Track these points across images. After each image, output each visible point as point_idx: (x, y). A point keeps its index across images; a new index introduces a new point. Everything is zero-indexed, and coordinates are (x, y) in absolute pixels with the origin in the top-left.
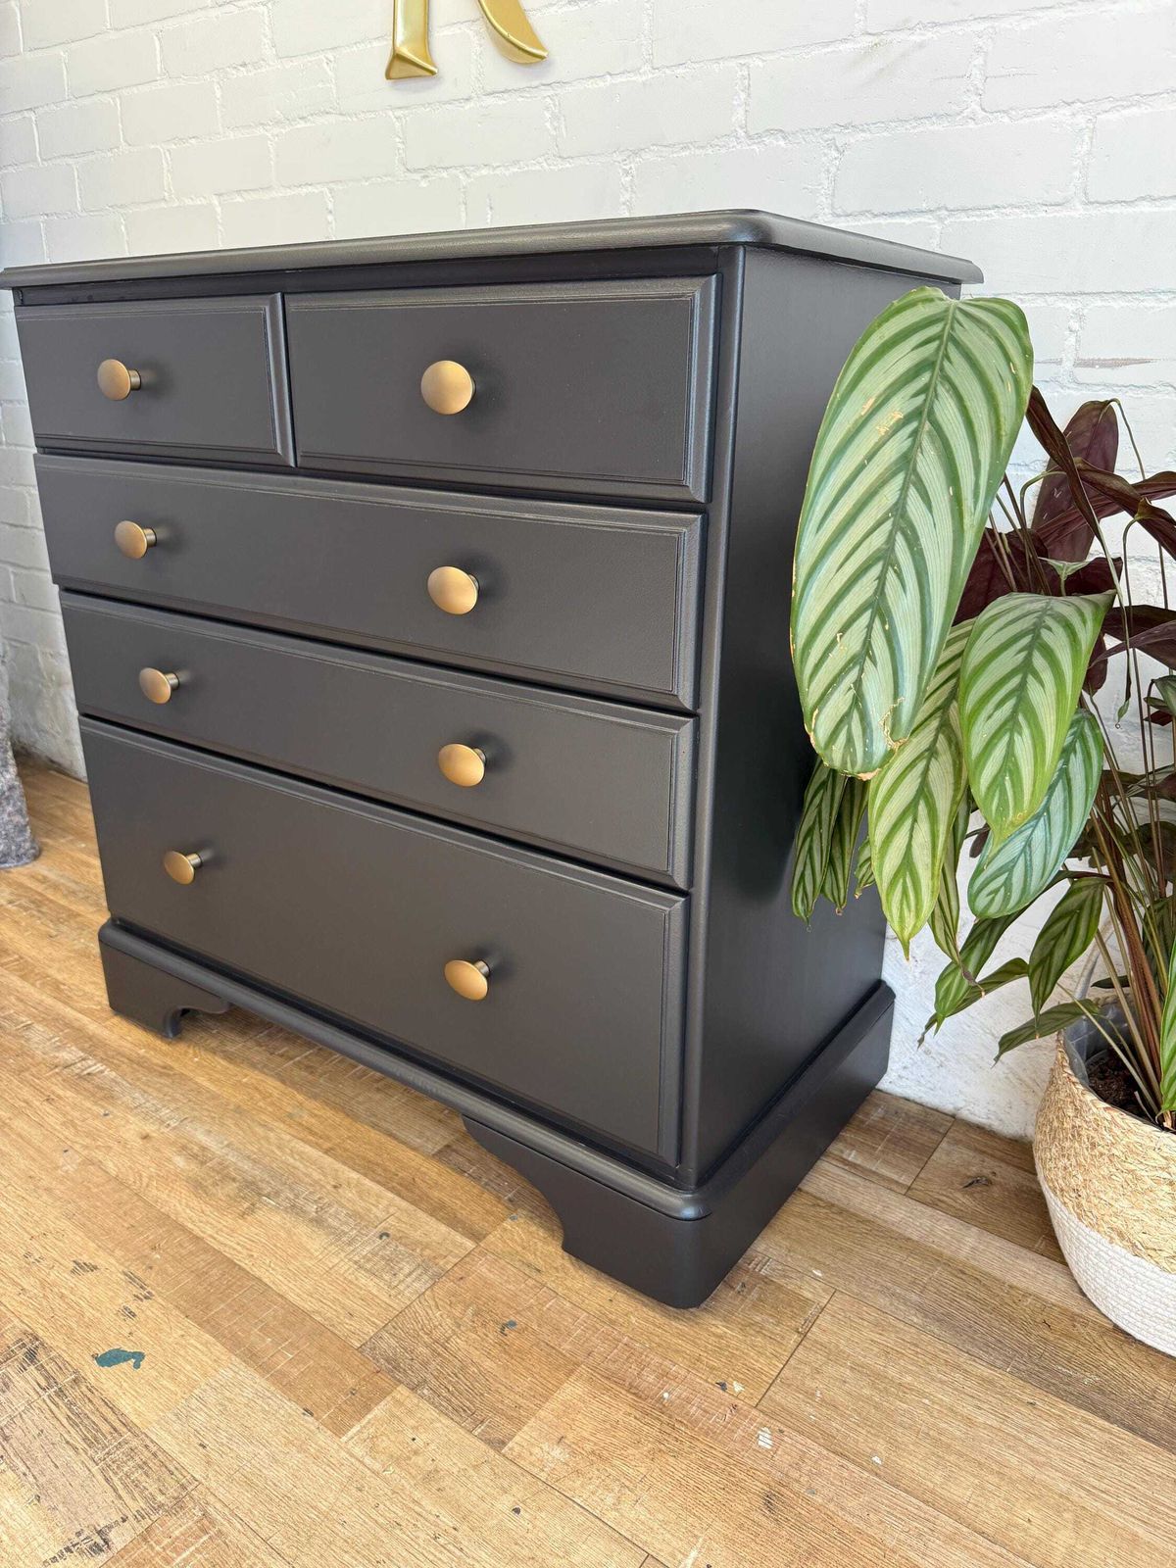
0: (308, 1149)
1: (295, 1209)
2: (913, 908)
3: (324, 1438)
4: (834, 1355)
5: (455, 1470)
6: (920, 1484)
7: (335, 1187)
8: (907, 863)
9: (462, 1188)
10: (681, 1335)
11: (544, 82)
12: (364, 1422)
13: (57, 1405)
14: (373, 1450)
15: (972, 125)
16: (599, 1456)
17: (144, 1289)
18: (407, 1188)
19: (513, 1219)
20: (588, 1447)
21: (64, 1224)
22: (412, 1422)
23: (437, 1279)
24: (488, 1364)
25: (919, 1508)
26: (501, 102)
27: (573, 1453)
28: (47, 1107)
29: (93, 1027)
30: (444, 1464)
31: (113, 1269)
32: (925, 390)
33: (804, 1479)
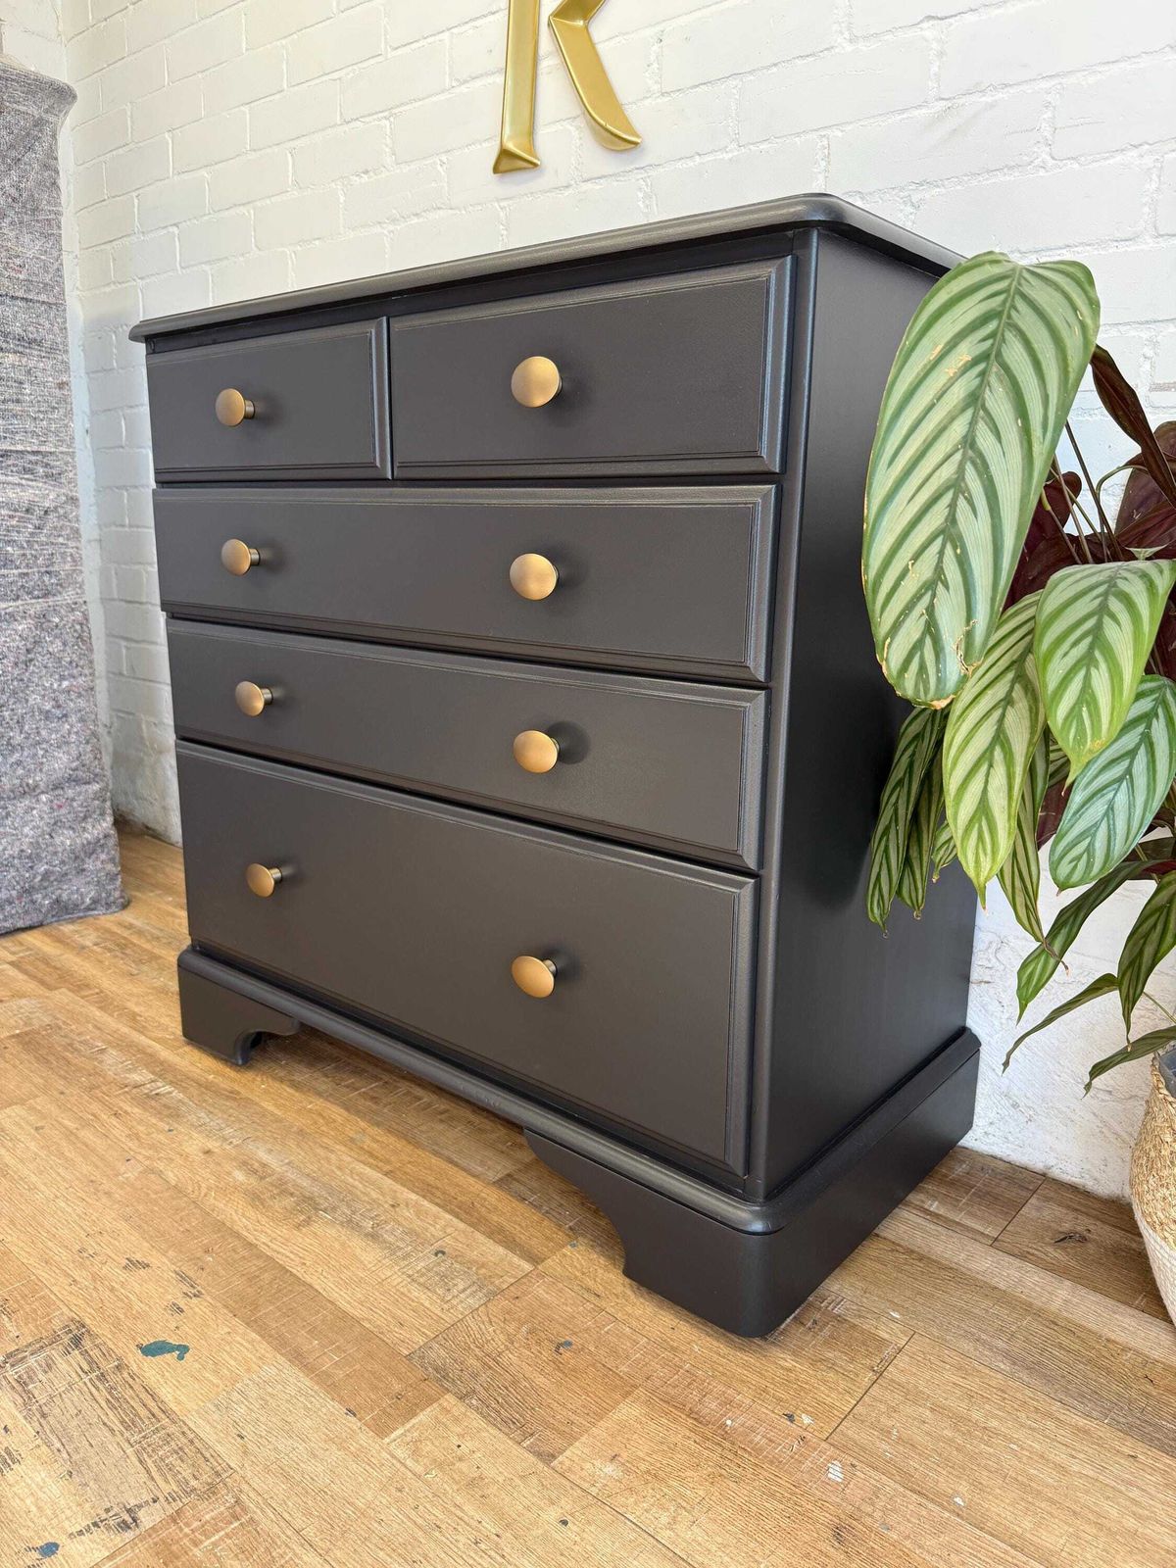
0: (368, 1170)
1: (350, 1224)
2: (989, 851)
3: (366, 1438)
4: (913, 1396)
5: (501, 1479)
6: (1007, 1529)
7: (393, 1206)
8: (983, 807)
9: (522, 1214)
10: (746, 1366)
11: (637, 166)
12: (408, 1426)
13: (97, 1389)
14: (416, 1453)
15: (1042, 173)
16: (654, 1476)
17: (194, 1288)
18: (467, 1212)
19: (574, 1246)
20: (643, 1467)
21: (122, 1225)
22: (459, 1430)
23: (491, 1296)
24: (540, 1380)
25: (1006, 1552)
26: (598, 187)
27: (627, 1471)
28: (114, 1121)
29: (164, 1054)
30: (490, 1472)
31: (165, 1268)
32: (992, 335)
33: (878, 1515)
